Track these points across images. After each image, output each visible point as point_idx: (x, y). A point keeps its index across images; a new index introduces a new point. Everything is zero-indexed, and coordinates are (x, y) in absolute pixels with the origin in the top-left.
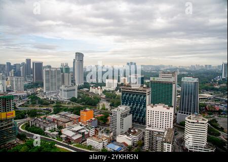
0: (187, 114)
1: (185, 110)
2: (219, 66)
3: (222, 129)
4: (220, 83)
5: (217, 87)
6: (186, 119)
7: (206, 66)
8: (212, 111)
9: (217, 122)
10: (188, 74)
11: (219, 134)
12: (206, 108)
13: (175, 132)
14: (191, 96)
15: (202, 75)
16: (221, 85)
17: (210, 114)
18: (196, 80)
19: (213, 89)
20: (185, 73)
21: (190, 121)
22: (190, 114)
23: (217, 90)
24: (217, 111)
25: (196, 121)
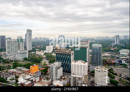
0: (96, 66)
1: (94, 64)
2: (113, 37)
3: (116, 74)
4: (114, 47)
5: (112, 49)
6: (95, 69)
7: (106, 37)
8: (110, 64)
9: (113, 70)
10: (96, 42)
11: (114, 78)
13: (89, 77)
14: (98, 55)
15: (104, 42)
16: (115, 48)
17: (109, 66)
18: (100, 46)
19: (110, 51)
20: (94, 41)
21: (98, 70)
22: (97, 66)
23: (112, 51)
24: (113, 64)
25: (101, 70)
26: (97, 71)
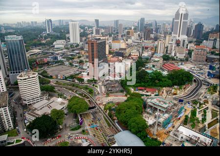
0: (17, 73)
1: (16, 70)
2: (43, 22)
3: (51, 77)
4: (46, 38)
5: (44, 42)
6: (18, 77)
7: (32, 22)
8: (42, 64)
9: (46, 72)
10: (16, 32)
11: (49, 82)
12: (37, 63)
14: (19, 55)
15: (30, 31)
16: (47, 40)
17: (41, 67)
18: (20, 38)
19: (41, 44)
20: (12, 31)
21: (22, 78)
22: (19, 72)
23: (44, 44)
24: (46, 63)
25: (27, 77)
26: (21, 80)
